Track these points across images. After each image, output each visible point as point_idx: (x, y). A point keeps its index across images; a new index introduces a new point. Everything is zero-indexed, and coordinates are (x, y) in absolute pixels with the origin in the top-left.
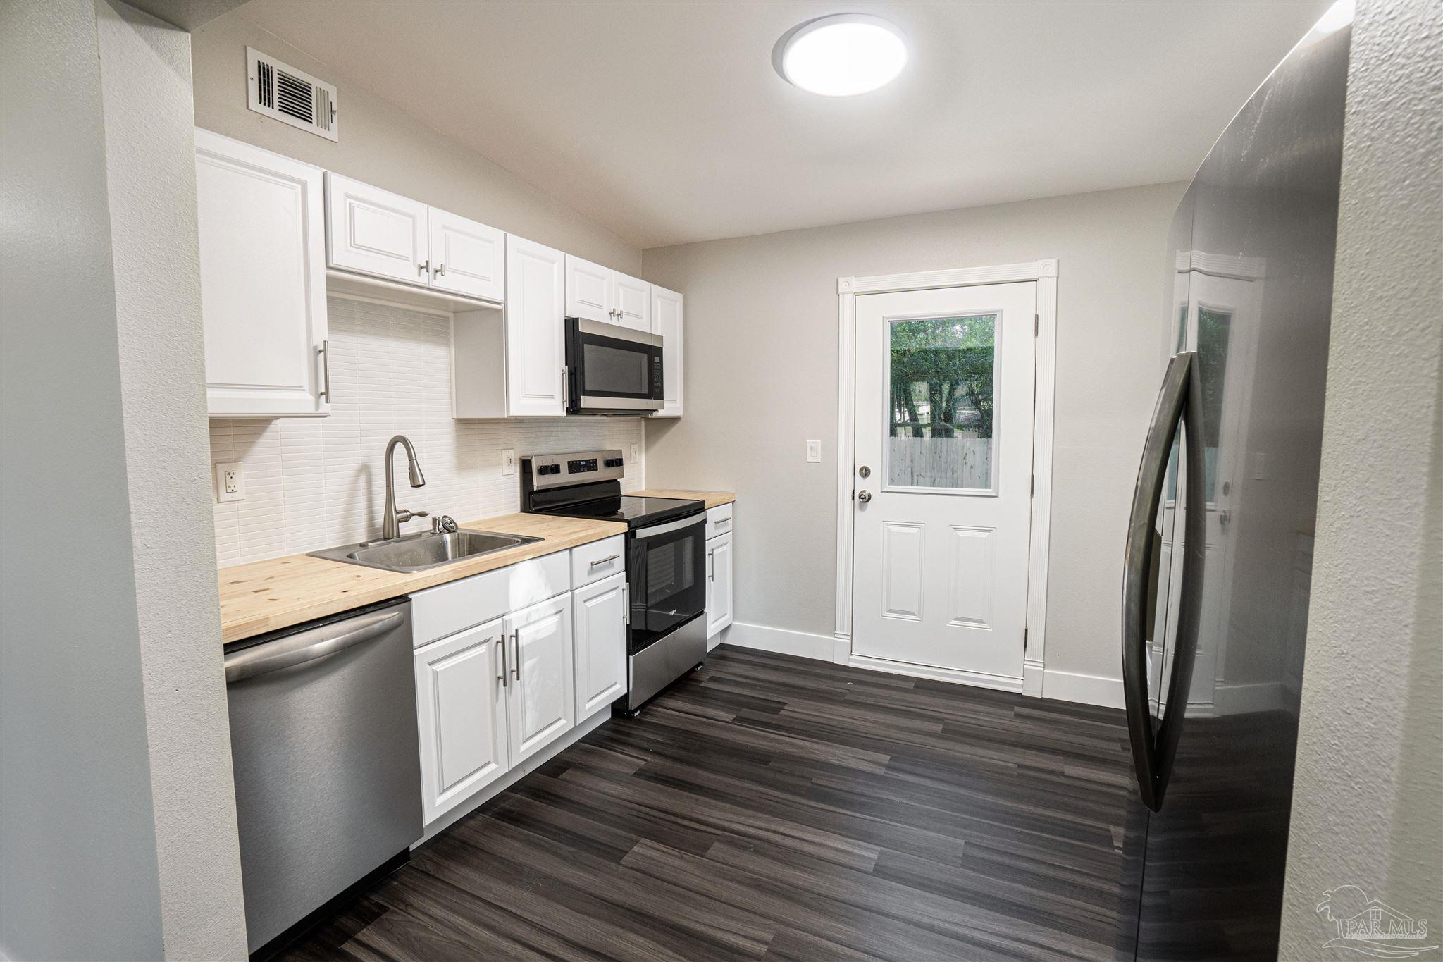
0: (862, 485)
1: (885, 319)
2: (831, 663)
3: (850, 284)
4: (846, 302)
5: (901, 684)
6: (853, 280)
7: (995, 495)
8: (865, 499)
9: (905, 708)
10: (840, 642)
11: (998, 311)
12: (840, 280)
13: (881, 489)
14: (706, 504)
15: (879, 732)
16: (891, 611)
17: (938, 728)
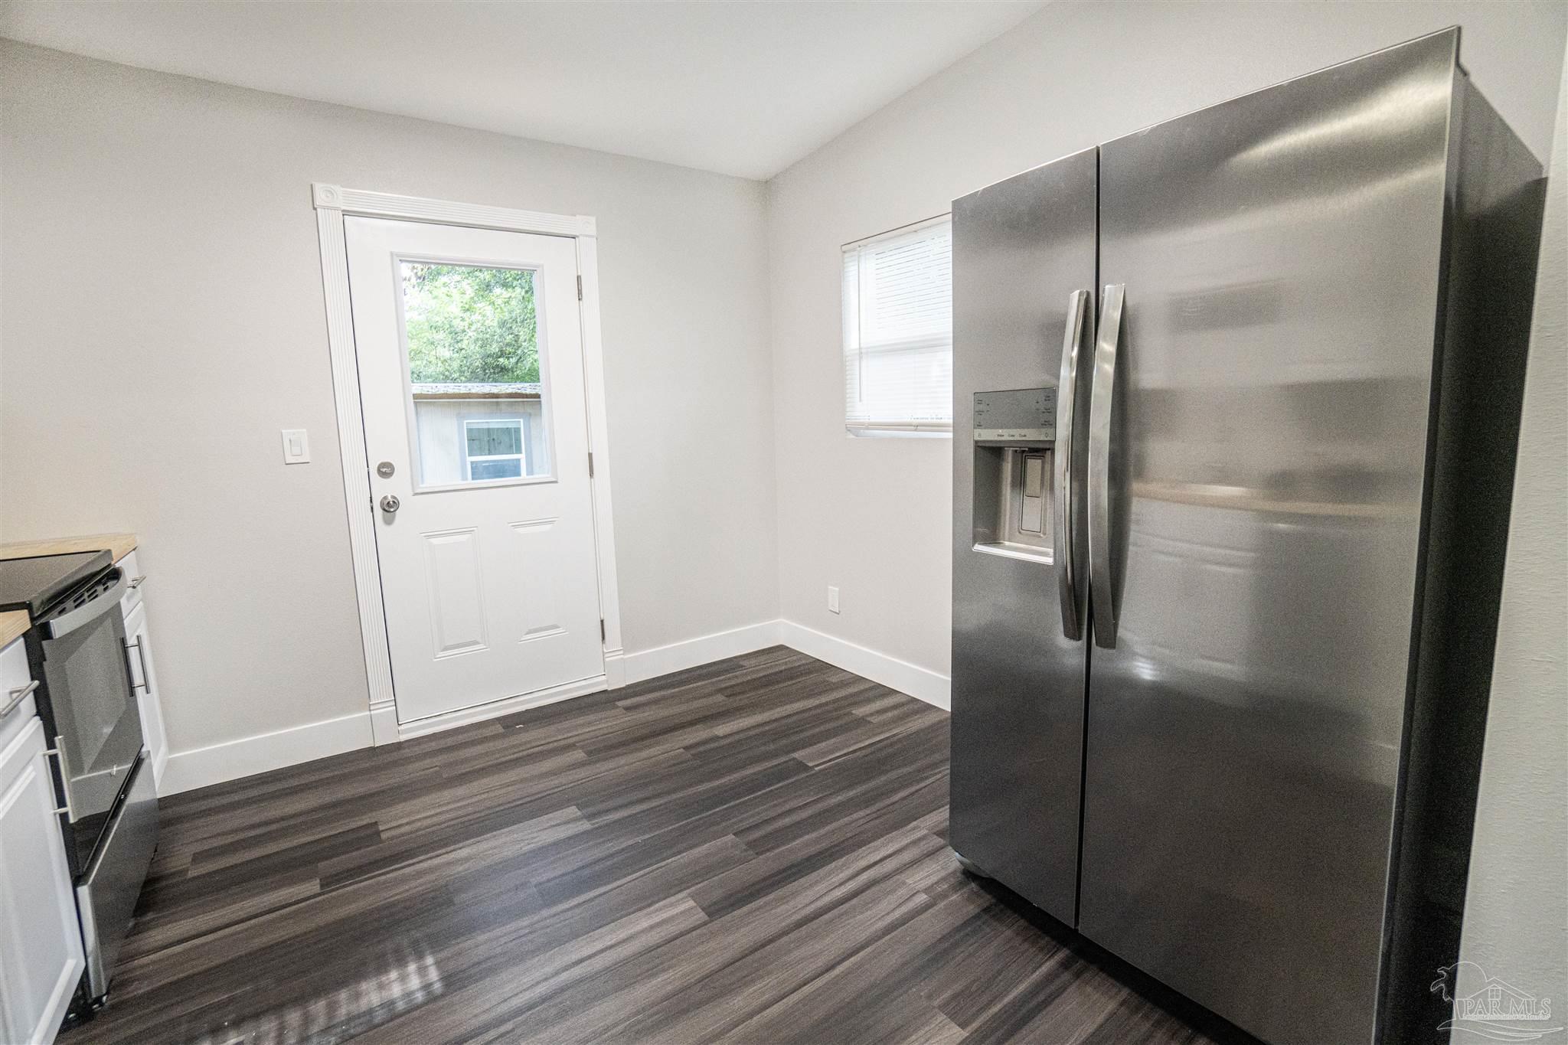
0: (384, 489)
1: (395, 257)
2: (372, 749)
3: (332, 195)
4: (329, 222)
5: (487, 732)
6: (339, 189)
7: (554, 480)
8: (390, 507)
9: (525, 753)
10: (380, 714)
11: (538, 266)
12: (319, 188)
13: (413, 490)
14: (113, 554)
15: (535, 789)
16: (446, 649)
17: (579, 755)
